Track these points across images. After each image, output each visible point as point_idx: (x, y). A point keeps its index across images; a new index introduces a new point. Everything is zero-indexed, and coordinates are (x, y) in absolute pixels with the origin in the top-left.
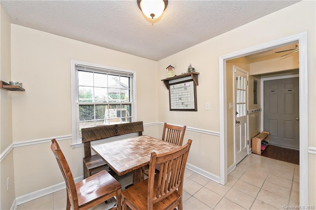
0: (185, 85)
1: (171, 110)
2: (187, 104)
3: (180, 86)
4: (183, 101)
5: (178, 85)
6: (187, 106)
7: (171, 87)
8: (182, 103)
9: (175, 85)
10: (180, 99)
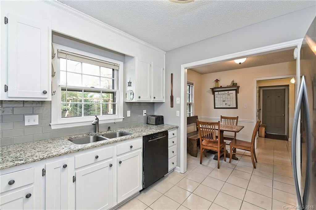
0: (228, 92)
1: (215, 108)
2: (230, 104)
3: (224, 93)
4: (226, 103)
5: (223, 92)
6: (229, 105)
7: (216, 93)
8: (226, 104)
9: (219, 92)
10: (224, 101)
